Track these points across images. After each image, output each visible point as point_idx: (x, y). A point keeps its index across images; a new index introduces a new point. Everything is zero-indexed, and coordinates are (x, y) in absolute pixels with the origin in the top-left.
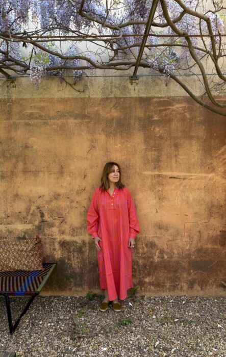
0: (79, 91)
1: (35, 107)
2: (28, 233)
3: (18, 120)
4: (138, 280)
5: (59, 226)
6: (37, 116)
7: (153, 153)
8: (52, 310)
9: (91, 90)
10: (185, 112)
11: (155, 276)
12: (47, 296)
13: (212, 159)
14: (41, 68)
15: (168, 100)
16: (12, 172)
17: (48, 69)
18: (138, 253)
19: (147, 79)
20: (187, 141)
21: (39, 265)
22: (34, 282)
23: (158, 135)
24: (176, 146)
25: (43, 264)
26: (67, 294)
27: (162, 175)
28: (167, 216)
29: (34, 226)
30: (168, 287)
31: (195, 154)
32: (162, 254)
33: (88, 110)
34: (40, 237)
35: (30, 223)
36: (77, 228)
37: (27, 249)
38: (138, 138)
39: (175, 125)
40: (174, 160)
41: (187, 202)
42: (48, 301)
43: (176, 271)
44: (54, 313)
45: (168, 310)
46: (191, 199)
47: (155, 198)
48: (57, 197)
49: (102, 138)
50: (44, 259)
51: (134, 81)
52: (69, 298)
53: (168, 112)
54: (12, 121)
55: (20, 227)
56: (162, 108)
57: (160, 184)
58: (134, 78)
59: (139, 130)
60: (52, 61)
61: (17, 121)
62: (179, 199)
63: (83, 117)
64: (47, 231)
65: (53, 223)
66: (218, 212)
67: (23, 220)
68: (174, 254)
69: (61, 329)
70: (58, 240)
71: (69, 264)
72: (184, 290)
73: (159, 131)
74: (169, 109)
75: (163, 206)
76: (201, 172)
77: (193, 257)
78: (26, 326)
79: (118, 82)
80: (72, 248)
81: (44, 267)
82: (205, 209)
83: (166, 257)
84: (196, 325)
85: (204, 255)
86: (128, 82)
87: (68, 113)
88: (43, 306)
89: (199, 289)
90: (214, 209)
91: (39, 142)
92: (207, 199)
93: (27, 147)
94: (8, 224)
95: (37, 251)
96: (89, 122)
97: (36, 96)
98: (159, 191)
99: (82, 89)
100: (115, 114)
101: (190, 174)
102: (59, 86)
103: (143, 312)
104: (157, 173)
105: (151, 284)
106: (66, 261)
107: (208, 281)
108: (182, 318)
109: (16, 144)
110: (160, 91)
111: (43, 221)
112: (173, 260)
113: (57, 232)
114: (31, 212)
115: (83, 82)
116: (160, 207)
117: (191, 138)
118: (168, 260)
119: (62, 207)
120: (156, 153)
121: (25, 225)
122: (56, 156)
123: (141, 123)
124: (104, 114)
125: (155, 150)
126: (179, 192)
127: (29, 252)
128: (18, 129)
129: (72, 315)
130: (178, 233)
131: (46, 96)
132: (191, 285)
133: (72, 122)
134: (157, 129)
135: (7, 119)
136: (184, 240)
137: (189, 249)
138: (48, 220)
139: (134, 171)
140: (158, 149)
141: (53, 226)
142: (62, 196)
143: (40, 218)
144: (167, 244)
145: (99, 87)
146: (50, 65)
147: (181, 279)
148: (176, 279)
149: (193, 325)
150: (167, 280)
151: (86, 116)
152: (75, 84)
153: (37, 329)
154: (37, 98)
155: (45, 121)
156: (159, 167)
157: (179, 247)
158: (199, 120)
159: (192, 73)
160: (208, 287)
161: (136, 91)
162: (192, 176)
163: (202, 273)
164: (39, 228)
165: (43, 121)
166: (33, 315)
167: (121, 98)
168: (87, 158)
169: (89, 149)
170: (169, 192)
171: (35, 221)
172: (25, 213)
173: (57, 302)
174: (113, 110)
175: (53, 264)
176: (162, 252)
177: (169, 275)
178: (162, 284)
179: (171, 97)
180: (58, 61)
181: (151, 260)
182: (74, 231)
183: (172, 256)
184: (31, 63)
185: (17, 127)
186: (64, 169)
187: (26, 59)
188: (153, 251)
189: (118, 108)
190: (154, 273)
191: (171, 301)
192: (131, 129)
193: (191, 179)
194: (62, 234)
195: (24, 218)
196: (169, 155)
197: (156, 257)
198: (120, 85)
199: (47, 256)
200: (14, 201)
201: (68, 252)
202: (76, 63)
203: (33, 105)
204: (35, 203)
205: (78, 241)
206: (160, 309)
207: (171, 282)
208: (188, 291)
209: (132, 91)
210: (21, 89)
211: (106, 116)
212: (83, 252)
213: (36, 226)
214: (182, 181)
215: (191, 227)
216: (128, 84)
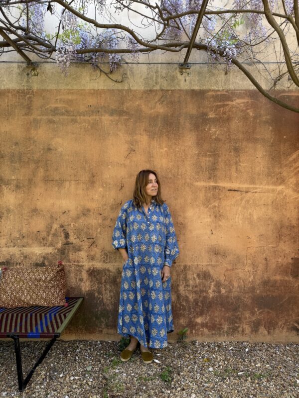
0: (116, 82)
1: (61, 100)
2: (48, 259)
3: (39, 116)
4: (187, 321)
5: (88, 251)
6: (63, 111)
7: (207, 159)
8: (77, 358)
9: (132, 80)
10: (248, 109)
11: (210, 315)
12: (69, 339)
13: (281, 167)
14: (70, 49)
15: (227, 93)
16: (30, 181)
17: (79, 52)
18: (188, 286)
19: (201, 68)
20: (250, 145)
21: (61, 300)
22: (54, 321)
23: (214, 137)
24: (237, 150)
25: (66, 298)
26: (96, 338)
27: (218, 186)
28: (224, 239)
29: (56, 249)
30: (226, 329)
31: (260, 161)
32: (219, 287)
33: (127, 105)
34: (63, 263)
35: (51, 245)
36: (111, 253)
37: (46, 278)
38: (189, 140)
39: (235, 124)
40: (234, 167)
41: (251, 222)
42: (72, 347)
43: (235, 309)
44: (79, 363)
45: (228, 360)
46: (255, 217)
47: (210, 215)
48: (86, 212)
49: (143, 139)
50: (68, 293)
51: (184, 71)
52: (99, 342)
53: (227, 108)
54: (32, 118)
55: (37, 251)
56: (219, 104)
57: (216, 197)
58: (184, 66)
59: (191, 131)
60: (84, 44)
61: (39, 118)
62: (240, 216)
63: (121, 113)
64: (72, 256)
65: (80, 246)
66: (289, 235)
67: (43, 242)
68: (233, 287)
69: (88, 384)
70: (86, 267)
71: (100, 298)
72: (246, 335)
73: (215, 132)
74: (227, 105)
75: (220, 226)
76: (268, 184)
77: (258, 291)
78: (41, 380)
79: (164, 71)
80: (103, 279)
81: (66, 302)
82: (273, 231)
83: (223, 291)
84: (268, 381)
85: (271, 289)
86: (178, 71)
87: (102, 108)
88: (65, 353)
89: (266, 332)
90: (284, 231)
91: (65, 144)
92: (276, 217)
93: (49, 149)
94: (24, 246)
95: (59, 281)
96: (128, 119)
97: (63, 87)
98: (215, 207)
99: (120, 79)
100: (161, 109)
101: (254, 186)
102: (91, 75)
103: (195, 363)
104: (212, 184)
105: (204, 325)
106: (96, 294)
107: (277, 323)
108: (248, 371)
109: (36, 146)
110: (217, 83)
111: (67, 243)
112: (233, 294)
113: (85, 258)
114: (53, 231)
115: (121, 70)
116: (216, 227)
117: (255, 141)
118: (225, 294)
119: (92, 226)
120: (211, 159)
121: (45, 248)
122: (86, 162)
123: (193, 122)
124: (146, 110)
125: (210, 156)
126: (240, 209)
127: (49, 283)
128: (40, 126)
129: (102, 365)
130: (238, 261)
131: (75, 87)
132: (255, 327)
133: (106, 119)
134: (214, 130)
135: (26, 114)
136: (246, 270)
137: (252, 281)
138: (74, 241)
139: (184, 181)
140: (215, 154)
141: (80, 250)
142: (93, 211)
143: (65, 240)
144: (224, 274)
145: (141, 76)
146: (81, 48)
147: (243, 320)
148: (236, 320)
149: (264, 380)
150: (225, 321)
151: (124, 112)
152: (111, 72)
153: (55, 384)
154: (65, 90)
155: (73, 117)
156: (216, 176)
157: (240, 278)
158: (264, 119)
159: (256, 61)
160: (277, 331)
161: (186, 82)
162: (257, 188)
163: (268, 313)
164: (62, 252)
165: (70, 118)
166: (52, 365)
167: (168, 91)
168: (124, 164)
169: (127, 153)
170: (228, 208)
171: (57, 243)
172: (45, 233)
173: (84, 348)
174: (158, 106)
175: (79, 298)
176: (218, 285)
177: (227, 315)
178: (218, 326)
179: (230, 90)
180: (92, 44)
181: (205, 294)
182: (107, 256)
183: (231, 290)
184: (57, 42)
185: (38, 125)
186: (95, 178)
187: (51, 38)
188: (207, 283)
189: (165, 103)
190: (208, 311)
191: (231, 348)
192: (181, 129)
193: (256, 192)
194: (92, 259)
195: (43, 239)
196: (227, 161)
197: (210, 291)
198: (167, 74)
199: (72, 288)
200: (31, 217)
201: (98, 284)
202: (114, 45)
203: (58, 97)
204: (58, 220)
205: (111, 269)
206: (217, 359)
207: (230, 324)
208: (252, 336)
209: (182, 83)
210: (44, 78)
211: (150, 112)
212: (117, 284)
213: (58, 250)
214: (244, 194)
215: (255, 252)
216: (177, 73)
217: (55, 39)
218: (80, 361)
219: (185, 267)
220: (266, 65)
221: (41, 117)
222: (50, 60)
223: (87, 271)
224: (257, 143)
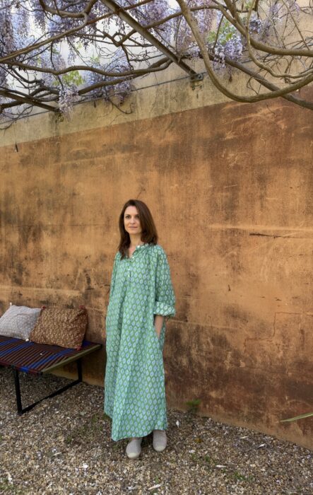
0: (126, 113)
1: (81, 143)
2: (75, 301)
3: (66, 161)
4: (200, 391)
5: (106, 297)
6: (83, 154)
7: (224, 194)
8: (83, 402)
10: (279, 120)
11: (226, 391)
16: (61, 226)
17: (84, 91)
18: (201, 350)
20: (281, 171)
23: (232, 165)
24: (262, 180)
25: (83, 342)
27: (237, 229)
28: (245, 298)
29: (81, 293)
30: (245, 413)
31: (295, 192)
32: (237, 358)
33: (137, 138)
34: (86, 308)
35: (78, 289)
38: (202, 172)
40: (258, 204)
41: (281, 278)
42: (89, 391)
43: (259, 391)
45: (222, 449)
47: (227, 267)
48: (103, 258)
51: (196, 84)
53: (249, 124)
54: (60, 164)
55: (68, 293)
56: (239, 119)
57: (234, 244)
58: (196, 78)
59: (204, 159)
62: (266, 270)
63: (130, 148)
64: (93, 301)
65: (99, 292)
67: (71, 285)
68: (256, 361)
72: (272, 427)
73: (234, 157)
74: (250, 119)
75: (239, 280)
76: (307, 225)
77: (290, 374)
79: (174, 90)
81: (81, 346)
83: (243, 365)
85: (309, 373)
86: (188, 86)
87: (115, 146)
91: (85, 188)
94: (58, 288)
95: (79, 324)
96: (138, 155)
97: (82, 129)
98: (233, 256)
99: (129, 109)
101: (287, 229)
104: (230, 226)
105: (219, 401)
108: (233, 466)
109: (64, 192)
111: (89, 288)
112: (255, 371)
113: (103, 305)
114: (78, 276)
115: (131, 99)
116: (234, 282)
117: (288, 164)
118: (247, 369)
119: (108, 272)
120: (229, 194)
121: (73, 291)
122: (103, 205)
123: (207, 148)
124: (156, 140)
125: (227, 190)
126: (266, 260)
127: (69, 325)
130: (262, 329)
131: (92, 127)
133: (119, 157)
134: (231, 155)
135: (56, 161)
137: (282, 359)
138: (95, 287)
139: (196, 224)
140: (233, 187)
141: (99, 296)
142: (108, 257)
143: (87, 285)
144: (245, 344)
147: (268, 406)
150: (244, 403)
151: (135, 147)
152: (121, 104)
154: (84, 131)
155: (92, 159)
156: (234, 216)
157: (265, 352)
158: (303, 131)
161: (198, 98)
162: (290, 231)
164: (86, 296)
165: (89, 160)
167: (178, 113)
169: (138, 193)
170: (249, 258)
171: (82, 287)
172: (73, 277)
174: (168, 133)
175: (96, 344)
176: (237, 355)
177: (248, 396)
178: (236, 407)
181: (220, 364)
183: (252, 364)
185: (65, 171)
186: (110, 222)
188: (223, 351)
189: (175, 129)
190: (224, 386)
191: (243, 438)
192: (193, 159)
193: (289, 237)
195: (72, 282)
196: (249, 196)
197: (227, 362)
198: (177, 93)
203: (79, 140)
204: (82, 264)
207: (252, 408)
208: (280, 431)
209: (194, 100)
210: (68, 122)
211: (159, 143)
213: (83, 294)
214: (272, 240)
215: (287, 320)
216: (187, 90)
219: (198, 327)
224: (291, 167)
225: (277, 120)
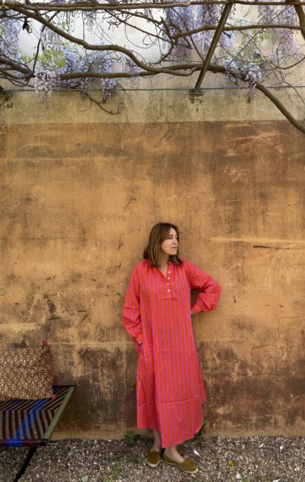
0: (111, 113)
1: (41, 138)
2: (29, 337)
3: (14, 157)
4: (206, 412)
5: (80, 326)
6: (45, 151)
7: (227, 208)
8: (69, 465)
9: (130, 111)
10: (278, 144)
11: (234, 404)
12: (59, 439)
14: (52, 74)
15: (250, 125)
16: (5, 240)
17: (63, 77)
18: (206, 368)
19: (217, 94)
20: (280, 190)
21: (47, 390)
22: (39, 421)
23: (235, 180)
24: (263, 196)
25: (53, 387)
26: (91, 436)
27: (241, 242)
28: (250, 308)
29: (39, 325)
30: (254, 422)
31: (293, 209)
32: (245, 368)
33: (125, 142)
34: (49, 343)
35: (33, 320)
36: (108, 329)
37: (27, 363)
38: (203, 185)
39: (261, 164)
40: (260, 218)
41: (283, 286)
42: (62, 449)
43: (266, 396)
44: (72, 471)
45: (259, 463)
46: (288, 280)
47: (232, 279)
48: (76, 278)
49: (146, 185)
50: (55, 379)
51: (195, 98)
52: (96, 442)
53: (250, 144)
54: (5, 160)
55: (16, 328)
56: (240, 138)
57: (239, 256)
58: (195, 92)
59: (206, 173)
60: (69, 67)
61: (14, 160)
62: (270, 279)
63: (117, 152)
64: (60, 333)
65: (70, 321)
67: (22, 316)
68: (262, 368)
70: (78, 348)
71: (95, 386)
72: (279, 427)
73: (236, 174)
74: (250, 140)
75: (244, 291)
77: (294, 373)
79: (171, 99)
80: (100, 361)
81: (54, 393)
83: (250, 373)
86: (187, 98)
87: (93, 146)
88: (54, 457)
89: (304, 424)
91: (48, 193)
93: (28, 200)
95: (44, 366)
96: (127, 160)
97: (43, 121)
98: (238, 268)
99: (115, 109)
100: (167, 147)
101: (287, 241)
102: (79, 106)
103: (218, 467)
104: (234, 239)
105: (226, 417)
106: (91, 381)
108: (285, 477)
109: (11, 195)
110: (237, 112)
111: (53, 318)
112: (262, 377)
113: (76, 335)
114: (35, 302)
115: (117, 98)
116: (240, 293)
117: (286, 184)
118: (253, 378)
119: (84, 295)
120: (231, 208)
121: (25, 324)
122: (75, 214)
123: (208, 162)
124: (149, 148)
125: (230, 204)
126: (269, 271)
127: (32, 369)
128: (16, 171)
129: (102, 474)
130: (268, 335)
131: (59, 121)
132: (291, 418)
133: (99, 160)
134: (233, 171)
136: (278, 346)
137: (286, 361)
138: (62, 315)
139: (198, 237)
140: (236, 202)
141: (69, 326)
142: (84, 276)
143: (50, 314)
144: (251, 353)
145: (142, 106)
146: (66, 72)
147: (275, 408)
148: (267, 409)
150: (253, 411)
151: (121, 151)
152: (104, 101)
154: (46, 125)
155: (58, 159)
156: (238, 229)
157: (271, 357)
158: (297, 157)
159: (285, 85)
161: (198, 112)
162: (289, 244)
164: (47, 328)
165: (53, 159)
166: (38, 476)
167: (175, 123)
168: (123, 216)
169: (127, 202)
170: (254, 269)
171: (40, 318)
172: (25, 305)
173: (77, 451)
174: (164, 143)
175: (69, 386)
176: (244, 365)
177: (256, 403)
178: (244, 417)
179: (253, 121)
180: (79, 67)
181: (227, 378)
182: (103, 333)
183: (259, 371)
184: (36, 66)
185: (14, 169)
186: (87, 234)
187: (28, 60)
188: (230, 364)
189: (172, 138)
190: (232, 399)
191: (261, 446)
192: (193, 172)
193: (288, 249)
194: (84, 337)
195: (23, 313)
196: (252, 210)
197: (234, 374)
198: (174, 103)
199: (61, 374)
200: (8, 285)
201: (93, 368)
202: (107, 68)
203: (38, 134)
204: (41, 288)
205: (109, 349)
206: (245, 461)
207: (260, 414)
208: (287, 429)
209: (194, 113)
210: (20, 110)
211: (153, 151)
212: (117, 368)
213: (42, 326)
214: (274, 251)
215: (289, 324)
216: (186, 101)
217: (33, 61)
218: (72, 468)
219: (202, 344)
220: (298, 90)
221: (17, 159)
222: (26, 88)
223: (79, 353)
224: (288, 187)
225: (275, 145)
